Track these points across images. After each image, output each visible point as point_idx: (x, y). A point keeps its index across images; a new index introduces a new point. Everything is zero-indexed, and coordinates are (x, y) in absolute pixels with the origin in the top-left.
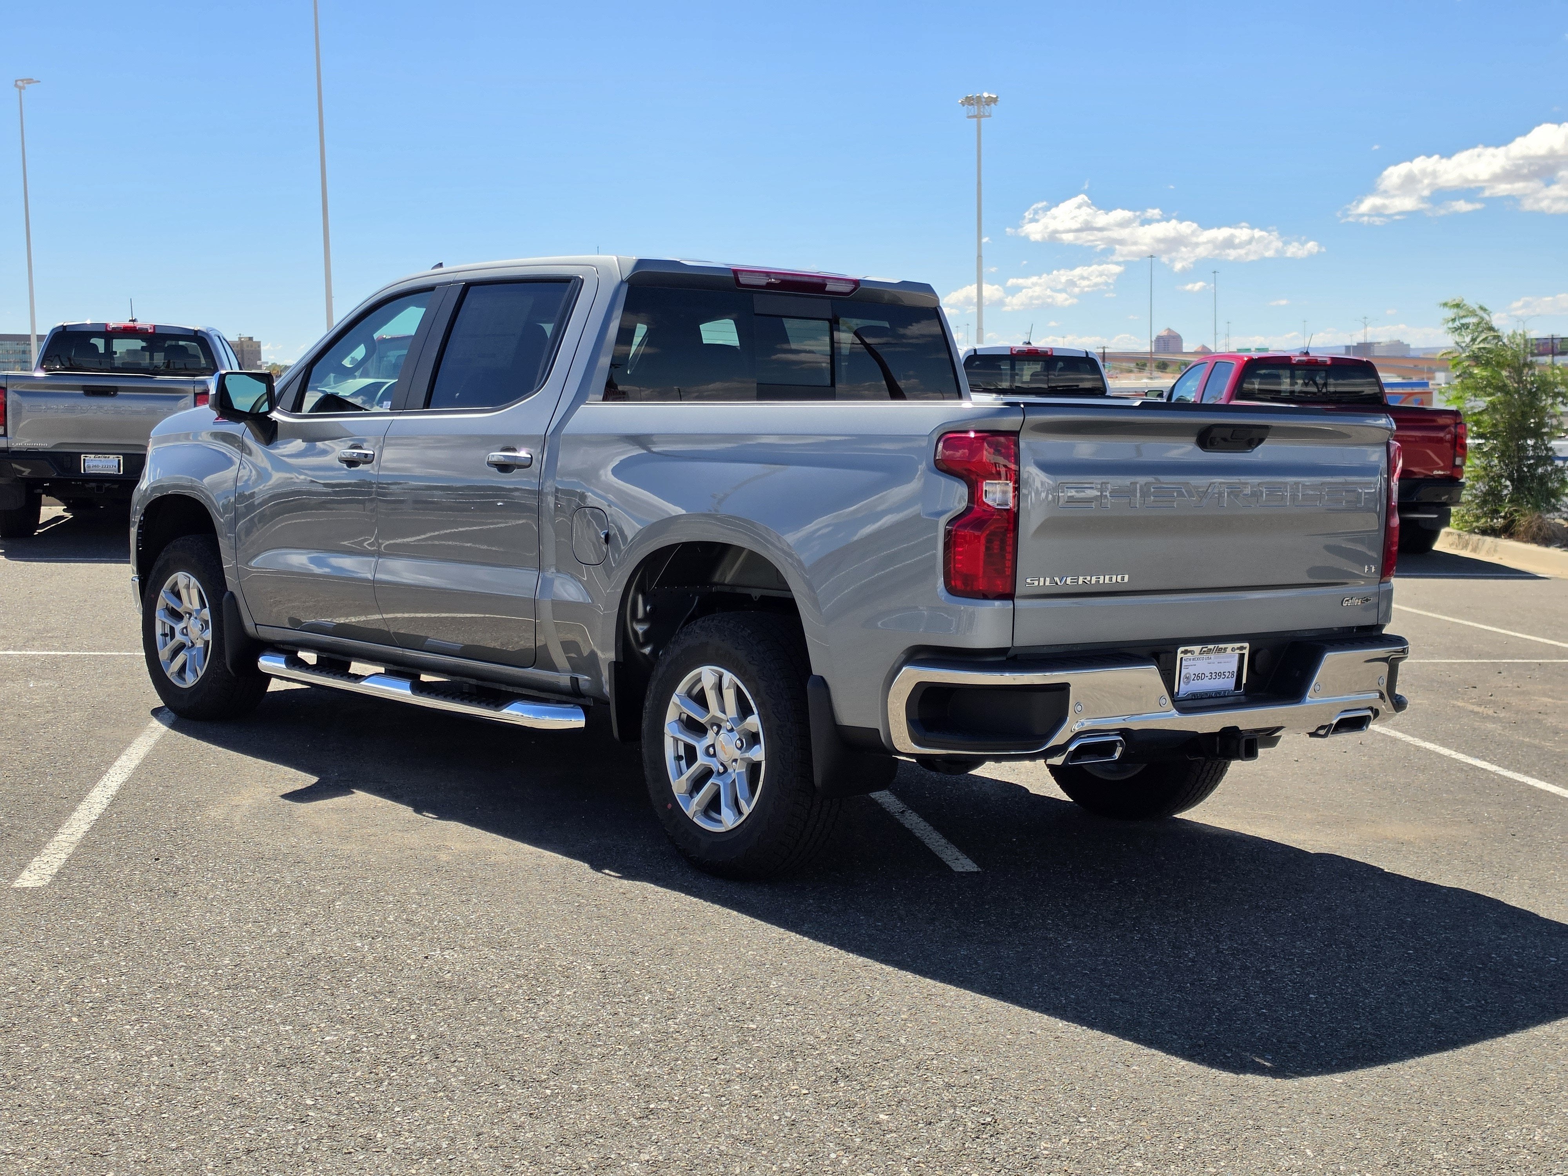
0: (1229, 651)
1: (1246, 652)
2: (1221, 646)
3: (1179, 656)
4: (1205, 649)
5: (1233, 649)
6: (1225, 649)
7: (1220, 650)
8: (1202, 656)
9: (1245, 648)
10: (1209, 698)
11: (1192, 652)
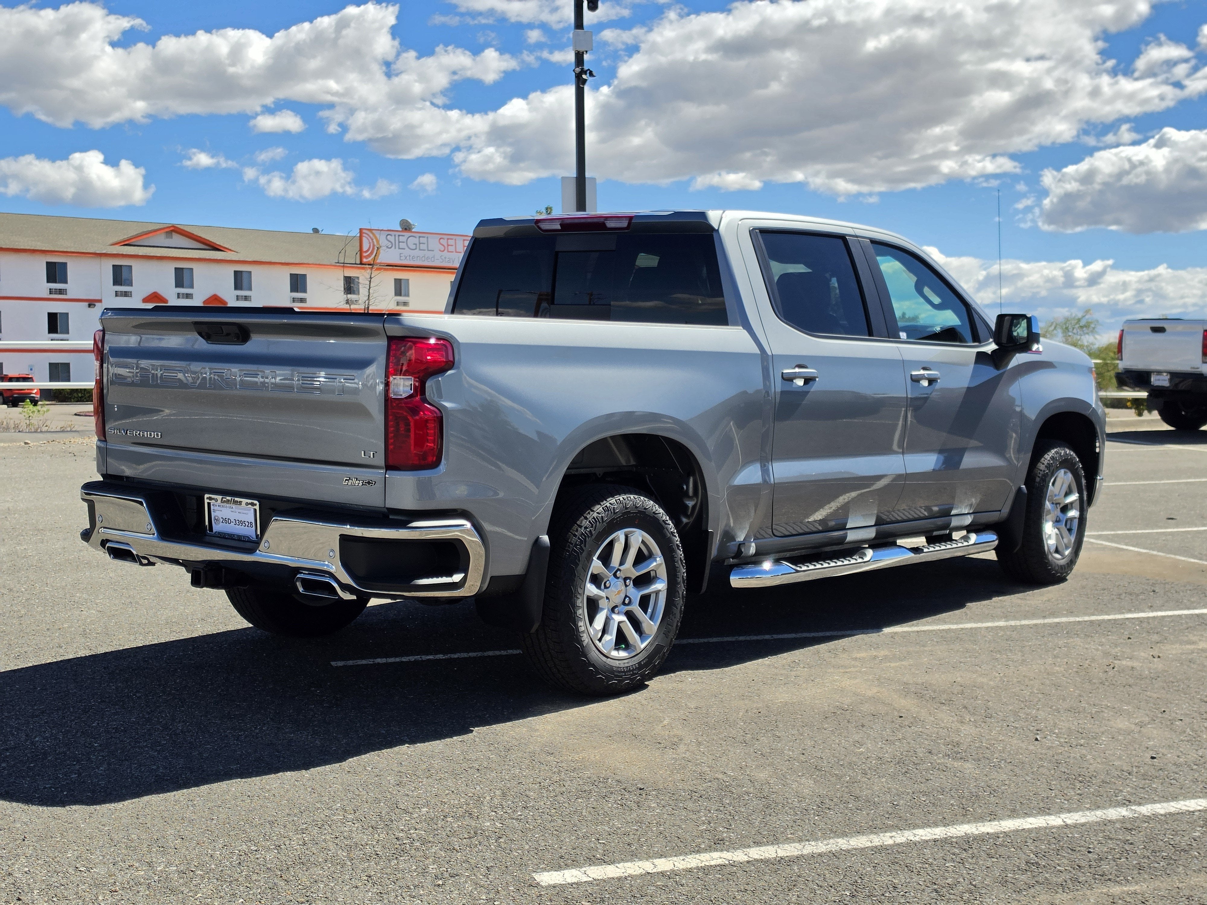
0: (243, 504)
1: (257, 507)
2: (236, 499)
3: (206, 501)
4: (225, 500)
5: (247, 504)
6: (241, 502)
7: (236, 502)
8: (222, 504)
9: (256, 505)
10: (232, 539)
11: (216, 500)
